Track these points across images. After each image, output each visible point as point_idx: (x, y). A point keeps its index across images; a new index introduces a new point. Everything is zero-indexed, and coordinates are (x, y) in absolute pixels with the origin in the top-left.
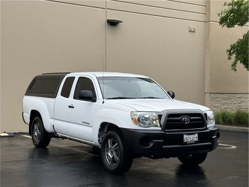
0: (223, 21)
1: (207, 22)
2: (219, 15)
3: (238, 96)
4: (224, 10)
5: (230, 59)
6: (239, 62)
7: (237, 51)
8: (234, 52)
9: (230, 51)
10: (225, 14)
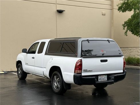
0: (120, 9)
1: (112, 9)
2: (117, 5)
3: (129, 49)
4: (120, 3)
5: (124, 29)
6: (128, 31)
7: (128, 25)
8: (126, 25)
9: (124, 25)
10: (121, 5)
